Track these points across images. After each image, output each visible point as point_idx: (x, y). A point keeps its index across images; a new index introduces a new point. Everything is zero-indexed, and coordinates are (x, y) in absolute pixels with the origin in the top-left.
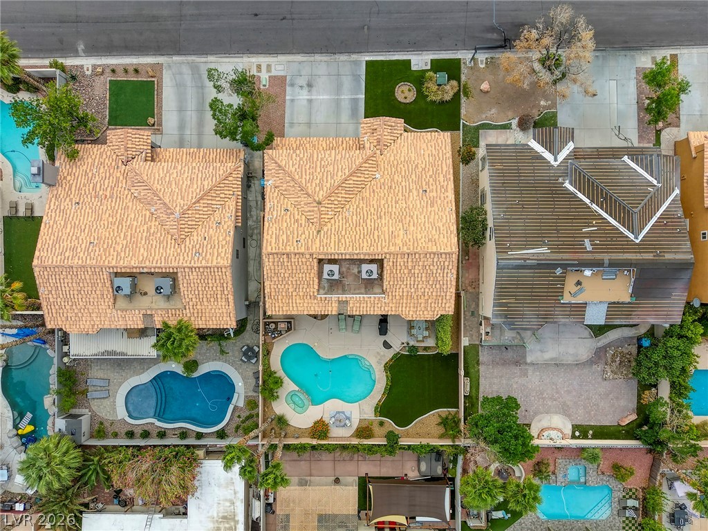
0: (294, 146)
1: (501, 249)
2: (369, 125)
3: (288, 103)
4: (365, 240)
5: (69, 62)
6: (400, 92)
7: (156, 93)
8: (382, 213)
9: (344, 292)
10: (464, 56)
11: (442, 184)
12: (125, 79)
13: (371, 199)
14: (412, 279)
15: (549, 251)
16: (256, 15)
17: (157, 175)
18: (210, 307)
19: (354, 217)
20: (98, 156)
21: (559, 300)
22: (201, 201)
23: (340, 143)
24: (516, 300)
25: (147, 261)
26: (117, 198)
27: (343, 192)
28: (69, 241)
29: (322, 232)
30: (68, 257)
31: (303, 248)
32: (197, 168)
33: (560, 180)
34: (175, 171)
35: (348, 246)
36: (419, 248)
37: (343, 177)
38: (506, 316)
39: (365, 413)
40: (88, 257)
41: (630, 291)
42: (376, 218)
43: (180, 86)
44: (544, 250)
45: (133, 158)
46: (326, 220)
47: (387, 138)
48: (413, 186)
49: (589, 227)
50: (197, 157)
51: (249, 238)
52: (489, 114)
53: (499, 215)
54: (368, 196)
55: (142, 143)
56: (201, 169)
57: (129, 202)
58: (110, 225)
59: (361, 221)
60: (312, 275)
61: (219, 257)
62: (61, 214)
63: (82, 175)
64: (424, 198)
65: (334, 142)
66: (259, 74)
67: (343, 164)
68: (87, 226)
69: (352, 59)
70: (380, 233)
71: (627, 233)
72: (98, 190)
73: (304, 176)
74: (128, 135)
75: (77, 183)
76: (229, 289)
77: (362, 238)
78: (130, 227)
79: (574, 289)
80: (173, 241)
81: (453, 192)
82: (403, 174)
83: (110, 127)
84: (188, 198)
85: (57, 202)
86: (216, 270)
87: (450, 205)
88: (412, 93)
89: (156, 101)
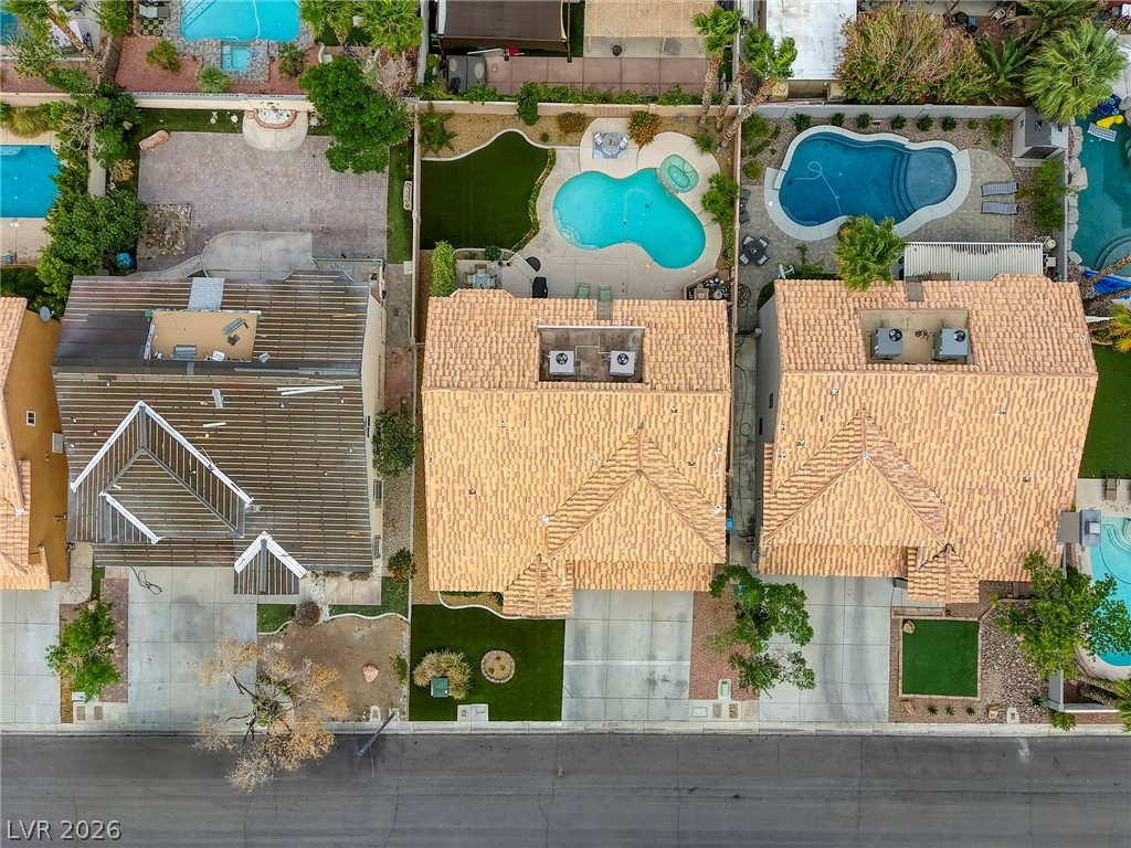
0: (678, 577)
1: (354, 394)
2: (558, 604)
3: (688, 654)
4: (568, 412)
5: (1044, 729)
6: (507, 666)
7: (901, 674)
8: (540, 456)
9: (603, 333)
10: (402, 725)
11: (445, 504)
12: (950, 697)
13: (557, 480)
14: (494, 351)
15: (279, 389)
16: (736, 797)
17: (898, 525)
18: (816, 311)
19: (584, 451)
20: (994, 560)
21: (264, 315)
22: (827, 479)
23: (604, 580)
24: (331, 317)
25: (914, 381)
26: (963, 489)
27: (601, 492)
28: (1040, 416)
29: (635, 427)
30: (1040, 390)
31: (666, 401)
32: (834, 536)
33: (257, 508)
34: (869, 531)
35: (596, 403)
36: (483, 398)
37: (601, 515)
38: (347, 292)
39: (571, 155)
40: (1008, 388)
41: (152, 327)
42: (550, 448)
43: (862, 685)
44: (287, 392)
45: (937, 556)
46: (628, 446)
47: (529, 582)
48: (490, 501)
49: (216, 429)
50: (834, 562)
51: (753, 439)
52: (366, 630)
53: (355, 451)
54: (562, 486)
55: (922, 581)
56: (828, 535)
57: (943, 482)
58: (974, 442)
59: (573, 445)
60: (653, 359)
61: (799, 387)
62: (1052, 463)
63: (1019, 530)
64: (473, 481)
65: (614, 582)
66: (734, 702)
67: (601, 538)
68: (1010, 442)
69: (584, 723)
70: (544, 422)
71: (157, 417)
72: (993, 503)
73: (663, 517)
74: (944, 593)
75: (1028, 515)
76: (785, 337)
77: (573, 416)
78: (941, 440)
79: (240, 332)
80: (873, 415)
81: (428, 490)
82: (506, 522)
83: (976, 619)
84: (849, 485)
85: (1060, 482)
86: (805, 367)
87: (433, 468)
88: (489, 665)
89: (901, 660)
